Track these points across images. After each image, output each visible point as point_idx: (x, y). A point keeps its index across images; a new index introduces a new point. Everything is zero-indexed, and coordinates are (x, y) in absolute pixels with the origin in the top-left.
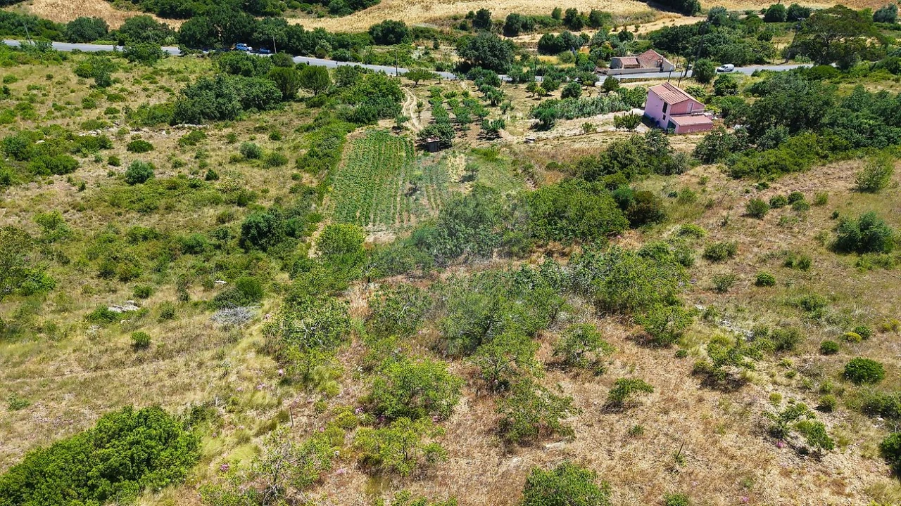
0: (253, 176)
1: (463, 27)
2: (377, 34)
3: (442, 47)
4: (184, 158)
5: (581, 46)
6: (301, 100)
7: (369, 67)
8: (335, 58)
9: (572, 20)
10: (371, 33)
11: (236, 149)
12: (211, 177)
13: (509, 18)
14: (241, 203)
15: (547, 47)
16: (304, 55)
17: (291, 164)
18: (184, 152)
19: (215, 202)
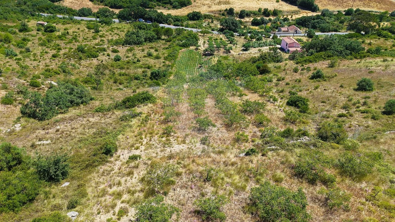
0: (151, 61)
1: (223, 15)
2: (190, 16)
3: (214, 22)
4: (130, 55)
5: (268, 23)
6: (163, 40)
7: (187, 29)
8: (174, 25)
9: (266, 13)
10: (188, 16)
11: (145, 53)
12: (138, 61)
13: (241, 11)
14: (149, 68)
15: (255, 23)
16: (163, 23)
17: (162, 58)
18: (129, 53)
19: (141, 67)
